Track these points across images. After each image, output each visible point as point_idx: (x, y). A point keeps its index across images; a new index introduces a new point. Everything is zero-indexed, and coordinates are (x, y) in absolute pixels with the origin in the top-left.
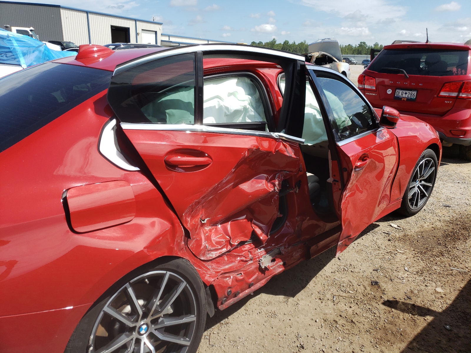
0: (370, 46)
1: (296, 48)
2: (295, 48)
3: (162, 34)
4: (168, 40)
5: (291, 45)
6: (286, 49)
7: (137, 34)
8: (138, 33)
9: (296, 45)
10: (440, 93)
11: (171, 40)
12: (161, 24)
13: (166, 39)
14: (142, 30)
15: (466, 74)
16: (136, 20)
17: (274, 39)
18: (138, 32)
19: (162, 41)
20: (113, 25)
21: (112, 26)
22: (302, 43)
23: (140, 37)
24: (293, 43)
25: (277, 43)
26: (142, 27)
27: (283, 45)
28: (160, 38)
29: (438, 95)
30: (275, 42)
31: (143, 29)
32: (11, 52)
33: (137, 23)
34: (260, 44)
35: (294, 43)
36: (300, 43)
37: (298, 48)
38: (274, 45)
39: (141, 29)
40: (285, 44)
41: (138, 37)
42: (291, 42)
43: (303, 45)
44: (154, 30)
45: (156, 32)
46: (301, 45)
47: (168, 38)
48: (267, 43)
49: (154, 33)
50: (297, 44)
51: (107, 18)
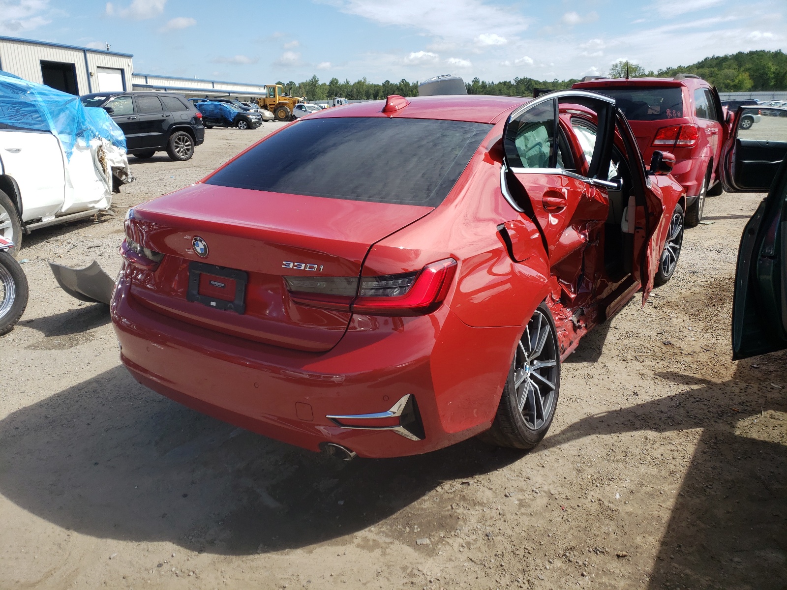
0: (467, 83)
1: (352, 91)
2: (350, 90)
3: (133, 74)
4: (145, 84)
5: (343, 85)
6: (335, 92)
7: (89, 75)
8: (91, 73)
9: (350, 86)
10: (653, 141)
11: (149, 84)
12: (130, 56)
13: (142, 81)
14: (98, 67)
15: (682, 116)
16: (85, 51)
17: (314, 77)
18: (90, 71)
19: (134, 86)
20: (43, 59)
21: (42, 62)
22: (359, 83)
23: (94, 80)
24: (346, 82)
25: (320, 83)
26: (97, 63)
27: (330, 86)
28: (130, 81)
29: (652, 144)
30: (316, 82)
31: (99, 65)
32: (36, 111)
33: (88, 55)
34: (291, 85)
35: (348, 82)
36: (357, 81)
37: (355, 90)
38: (315, 86)
39: (95, 65)
40: (332, 85)
41: (91, 79)
42: (341, 81)
43: (363, 85)
44: (118, 68)
45: (122, 71)
46: (358, 86)
47: (145, 79)
48: (303, 83)
49: (120, 72)
50: (352, 83)
51: (32, 47)
